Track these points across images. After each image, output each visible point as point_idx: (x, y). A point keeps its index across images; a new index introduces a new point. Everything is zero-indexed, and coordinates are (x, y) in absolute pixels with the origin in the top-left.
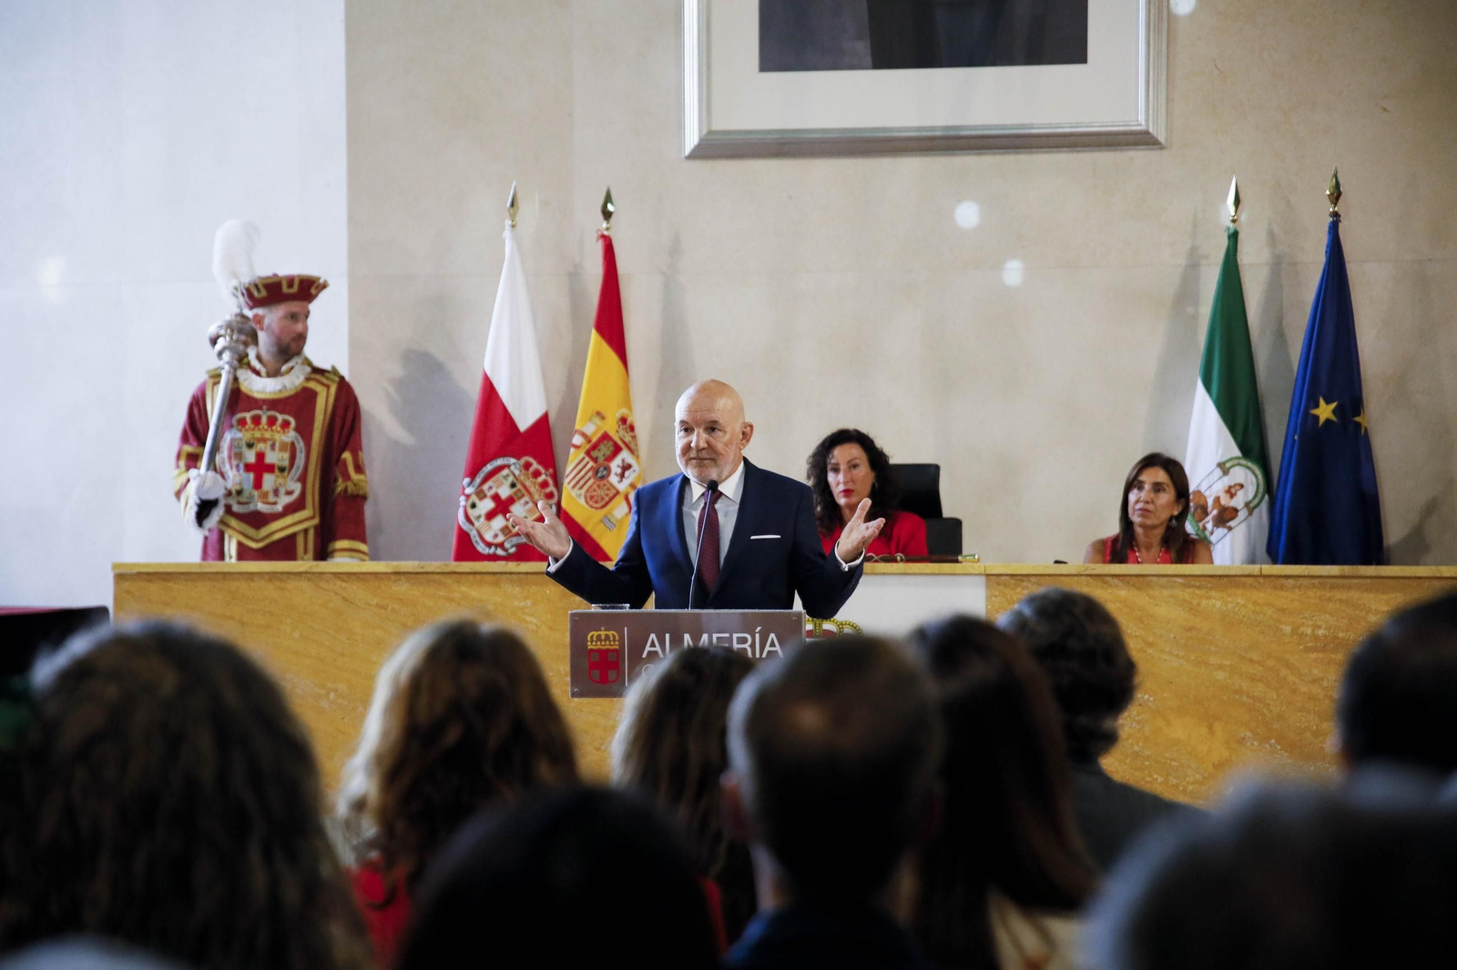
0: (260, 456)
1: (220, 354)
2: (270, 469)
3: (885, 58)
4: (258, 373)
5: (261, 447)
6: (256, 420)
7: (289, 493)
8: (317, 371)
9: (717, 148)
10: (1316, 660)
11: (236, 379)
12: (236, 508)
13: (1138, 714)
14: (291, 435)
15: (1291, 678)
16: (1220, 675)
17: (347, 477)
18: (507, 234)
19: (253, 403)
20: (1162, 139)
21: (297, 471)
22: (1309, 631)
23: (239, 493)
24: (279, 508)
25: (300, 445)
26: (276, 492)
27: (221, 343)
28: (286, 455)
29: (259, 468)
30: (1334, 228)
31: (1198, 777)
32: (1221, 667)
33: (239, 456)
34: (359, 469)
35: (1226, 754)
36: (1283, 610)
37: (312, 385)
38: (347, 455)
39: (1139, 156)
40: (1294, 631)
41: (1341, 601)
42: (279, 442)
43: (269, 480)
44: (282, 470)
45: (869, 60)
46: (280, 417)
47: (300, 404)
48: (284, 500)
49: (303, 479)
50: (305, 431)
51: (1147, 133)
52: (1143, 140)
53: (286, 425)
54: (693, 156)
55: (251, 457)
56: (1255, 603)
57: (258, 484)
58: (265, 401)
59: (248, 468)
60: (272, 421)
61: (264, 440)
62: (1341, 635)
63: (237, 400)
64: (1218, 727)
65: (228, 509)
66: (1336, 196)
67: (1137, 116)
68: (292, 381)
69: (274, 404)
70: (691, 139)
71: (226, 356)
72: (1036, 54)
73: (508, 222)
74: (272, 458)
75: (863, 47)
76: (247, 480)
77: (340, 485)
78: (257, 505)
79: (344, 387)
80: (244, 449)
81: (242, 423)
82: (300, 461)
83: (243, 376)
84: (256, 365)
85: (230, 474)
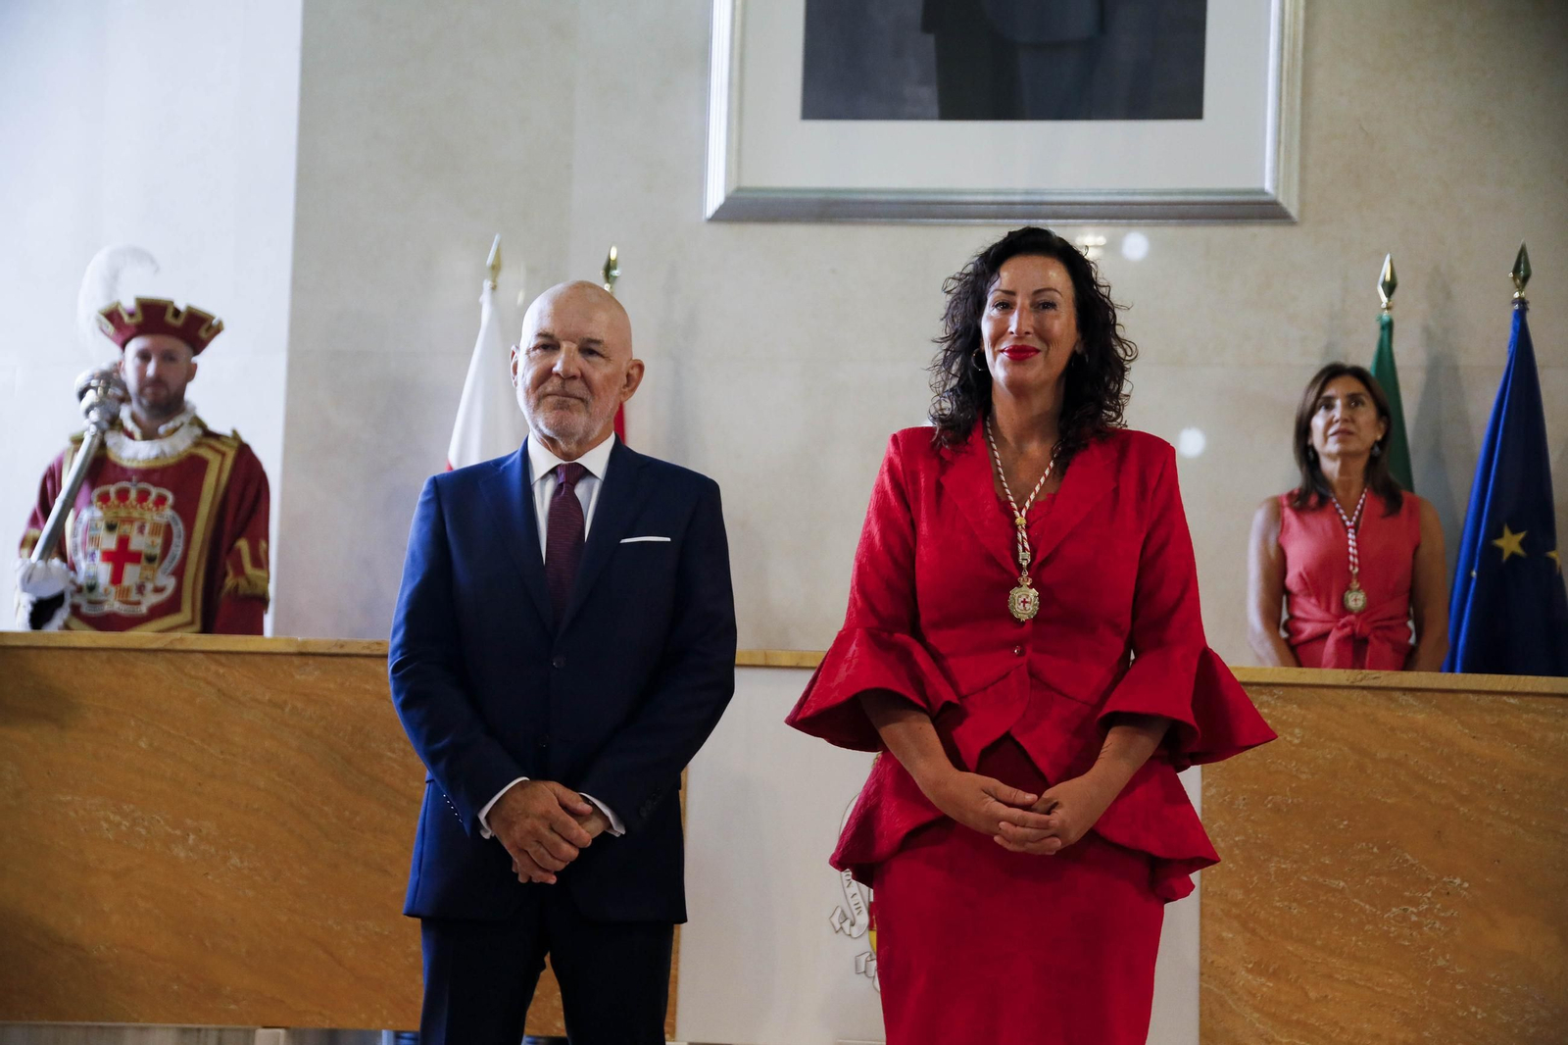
0: (123, 542)
1: (87, 412)
2: (135, 558)
3: (956, 106)
4: (131, 436)
5: (124, 529)
6: (123, 495)
7: (158, 590)
8: (208, 434)
9: (748, 209)
11: (103, 445)
12: (85, 609)
14: (168, 513)
17: (239, 570)
18: (485, 299)
19: (122, 473)
20: (1293, 211)
21: (170, 564)
23: (92, 588)
24: (143, 609)
25: (179, 528)
26: (141, 589)
27: (91, 396)
28: (159, 541)
29: (120, 557)
30: (1520, 318)
33: (95, 540)
34: (260, 561)
37: (201, 452)
38: (243, 545)
39: (1261, 236)
42: (150, 522)
43: (132, 573)
44: (151, 559)
45: (935, 109)
46: (154, 492)
47: (183, 475)
48: (151, 599)
49: (179, 573)
50: (186, 509)
51: (1274, 204)
52: (1265, 211)
53: (161, 501)
54: (715, 219)
55: (110, 543)
57: (117, 578)
58: (137, 471)
59: (108, 556)
60: (143, 496)
61: (130, 521)
63: (99, 469)
65: (75, 610)
68: (176, 444)
69: (148, 474)
70: (715, 197)
71: (94, 415)
72: (1139, 106)
73: (487, 284)
74: (137, 543)
75: (929, 94)
76: (103, 571)
77: (230, 582)
78: (114, 605)
79: (245, 455)
80: (102, 532)
81: (104, 498)
82: (177, 548)
83: (113, 439)
84: (129, 425)
85: (83, 565)
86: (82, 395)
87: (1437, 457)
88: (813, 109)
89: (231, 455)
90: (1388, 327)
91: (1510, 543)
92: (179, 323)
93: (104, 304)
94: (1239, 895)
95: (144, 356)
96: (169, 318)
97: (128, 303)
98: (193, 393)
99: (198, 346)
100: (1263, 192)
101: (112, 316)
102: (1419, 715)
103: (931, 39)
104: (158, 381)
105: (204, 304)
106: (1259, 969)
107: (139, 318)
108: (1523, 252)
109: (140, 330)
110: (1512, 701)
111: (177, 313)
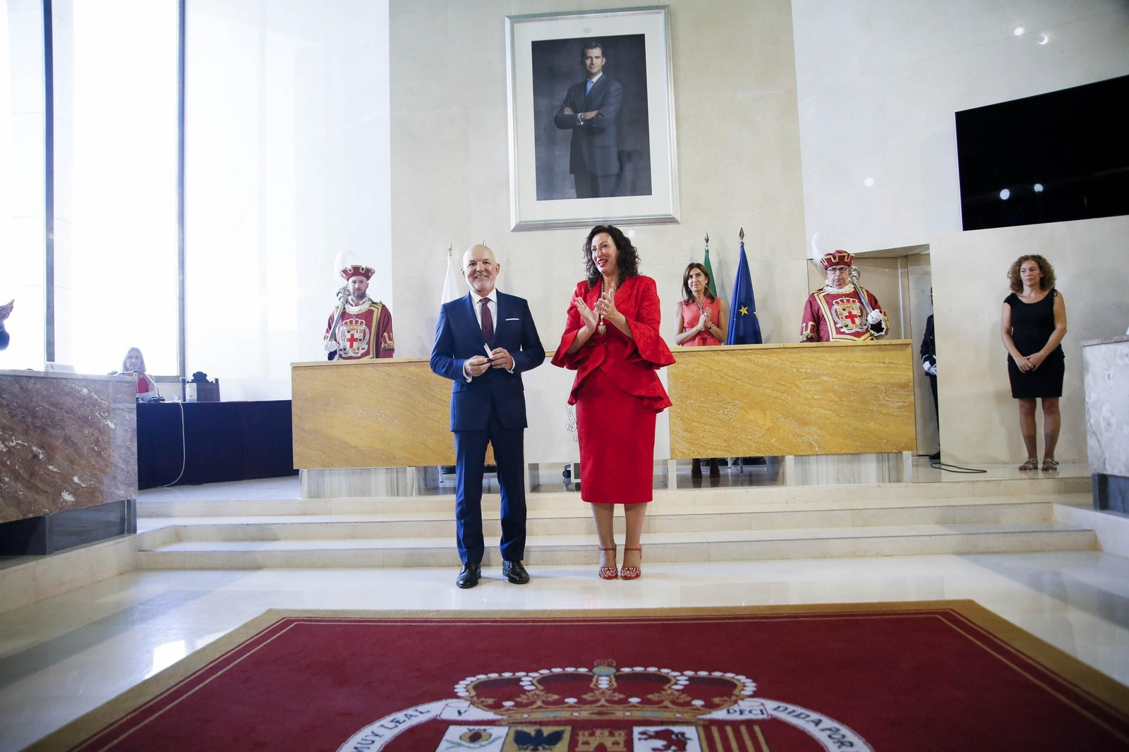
0: (352, 335)
2: (356, 340)
3: (581, 195)
4: (352, 306)
5: (352, 332)
6: (351, 322)
7: (363, 349)
8: (373, 303)
9: (522, 227)
10: (807, 383)
11: (344, 308)
12: (343, 354)
13: (734, 409)
14: (364, 326)
15: (797, 391)
16: (768, 391)
17: (385, 342)
18: (448, 258)
19: (350, 316)
20: (679, 219)
21: (366, 341)
22: (804, 371)
23: (345, 349)
24: (359, 355)
25: (367, 330)
26: (358, 348)
27: (340, 295)
28: (362, 335)
29: (352, 340)
30: (742, 247)
31: (760, 435)
32: (768, 388)
33: (344, 336)
34: (390, 339)
35: (771, 424)
36: (793, 362)
37: (372, 308)
38: (385, 334)
39: (670, 227)
40: (798, 371)
41: (816, 357)
42: (359, 330)
43: (355, 344)
44: (360, 340)
45: (576, 196)
46: (360, 321)
47: (367, 316)
48: (361, 352)
49: (368, 344)
50: (369, 325)
51: (674, 218)
52: (671, 220)
53: (362, 323)
54: (513, 231)
55: (349, 336)
56: (781, 360)
57: (351, 346)
58: (354, 315)
59: (349, 340)
60: (357, 322)
61: (354, 329)
62: (817, 372)
63: (344, 315)
64: (768, 413)
65: (340, 356)
66: (742, 234)
67: (670, 210)
68: (364, 307)
69: (357, 316)
70: (513, 225)
71: (341, 300)
72: (634, 192)
73: (448, 254)
74: (357, 336)
75: (573, 191)
76: (348, 344)
77: (383, 345)
78: (351, 354)
79: (384, 307)
80: (346, 333)
81: (346, 323)
82: (367, 337)
83: (347, 306)
84: (351, 302)
85: (341, 342)
86: (338, 295)
87: (723, 288)
88: (539, 198)
89: (380, 308)
90: (707, 251)
91: (744, 311)
92: (363, 272)
93: (342, 268)
94: (679, 411)
95: (355, 282)
96: (361, 271)
97: (349, 267)
98: (368, 292)
99: (368, 278)
100: (670, 215)
101: (345, 271)
102: (726, 357)
103: (573, 175)
104: (359, 289)
105: (370, 266)
106: (685, 430)
107: (352, 271)
108: (742, 229)
109: (353, 275)
110: (750, 351)
111: (363, 269)
